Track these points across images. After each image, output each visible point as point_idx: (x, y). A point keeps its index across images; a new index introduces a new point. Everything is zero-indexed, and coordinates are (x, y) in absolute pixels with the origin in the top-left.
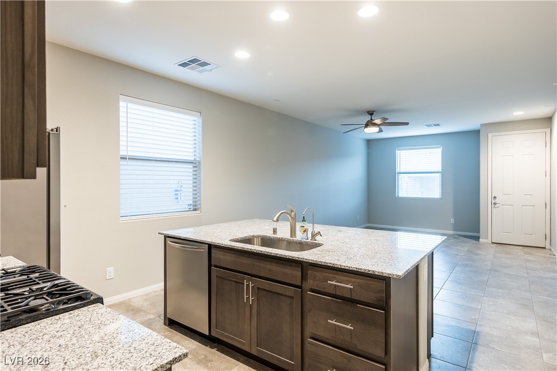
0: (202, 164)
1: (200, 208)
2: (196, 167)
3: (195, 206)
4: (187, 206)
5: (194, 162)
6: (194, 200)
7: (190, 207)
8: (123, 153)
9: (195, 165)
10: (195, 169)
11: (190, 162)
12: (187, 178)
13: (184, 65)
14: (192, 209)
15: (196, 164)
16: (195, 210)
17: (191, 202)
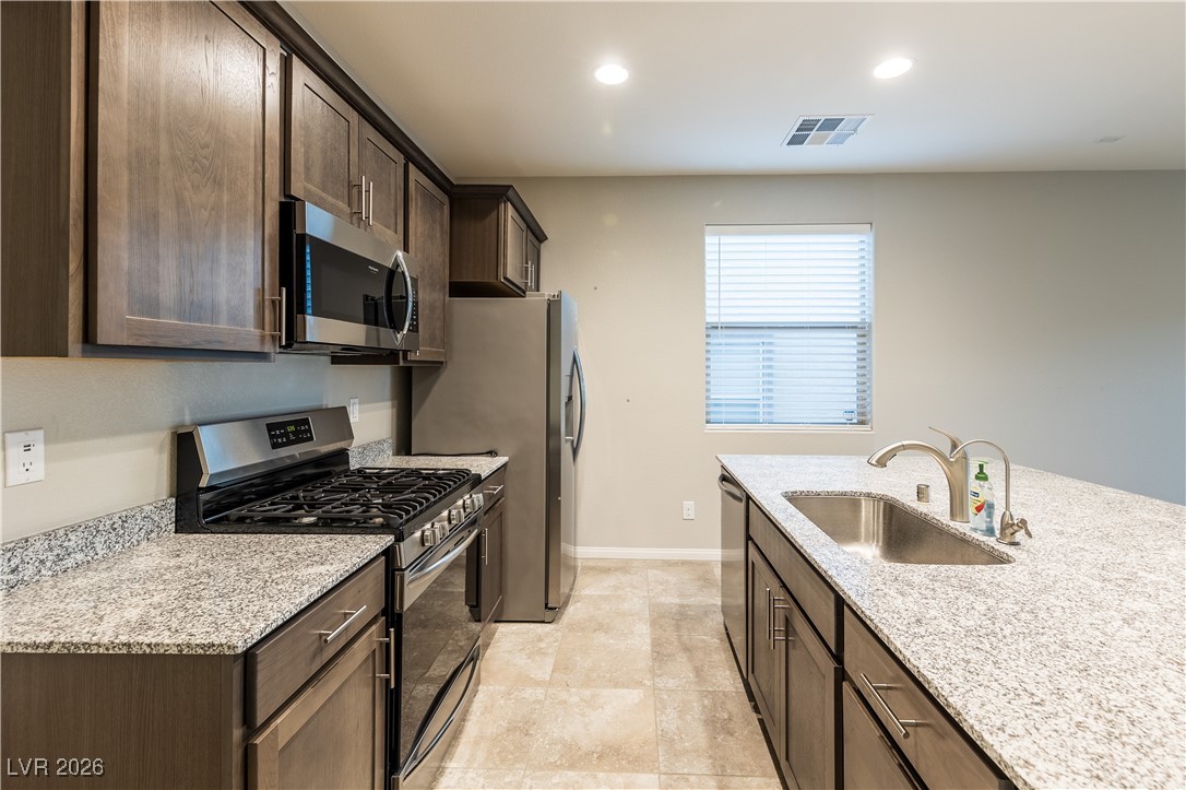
0: (874, 327)
1: (871, 419)
2: (864, 336)
3: (863, 414)
4: (841, 414)
5: (859, 326)
6: (860, 403)
7: (849, 416)
8: (711, 319)
9: (861, 332)
10: (862, 340)
11: (852, 327)
12: (846, 358)
13: (796, 140)
14: (855, 421)
15: (862, 330)
16: (862, 423)
17: (854, 407)
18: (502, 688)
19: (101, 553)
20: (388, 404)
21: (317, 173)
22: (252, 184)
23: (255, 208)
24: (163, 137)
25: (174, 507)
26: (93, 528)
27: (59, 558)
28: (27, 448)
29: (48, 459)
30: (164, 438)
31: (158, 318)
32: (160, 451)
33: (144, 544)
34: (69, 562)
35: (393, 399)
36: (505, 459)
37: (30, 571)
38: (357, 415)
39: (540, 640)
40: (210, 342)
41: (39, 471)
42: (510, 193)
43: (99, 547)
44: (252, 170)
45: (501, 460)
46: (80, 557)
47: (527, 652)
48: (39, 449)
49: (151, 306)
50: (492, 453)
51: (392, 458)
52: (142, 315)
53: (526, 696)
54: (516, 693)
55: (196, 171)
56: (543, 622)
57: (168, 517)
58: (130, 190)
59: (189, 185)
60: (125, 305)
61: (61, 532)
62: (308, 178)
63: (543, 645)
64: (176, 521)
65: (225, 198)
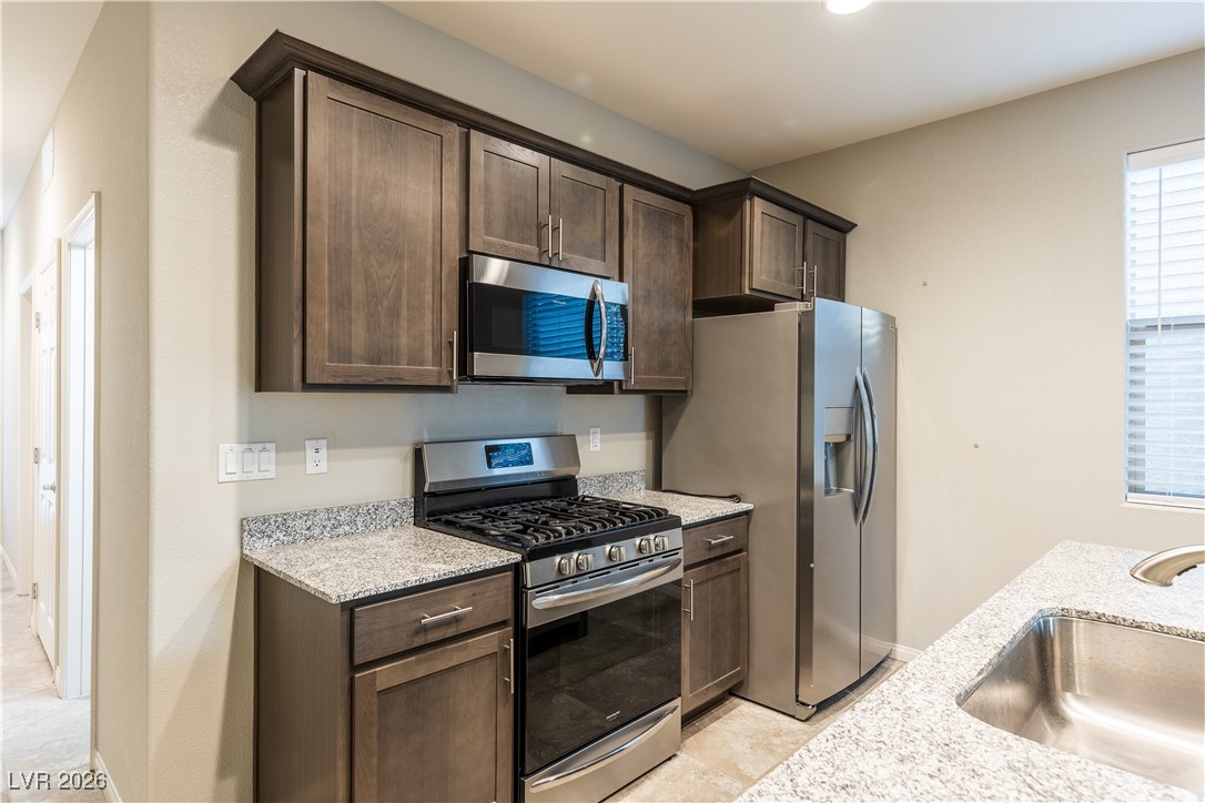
18: (702, 765)
19: (361, 529)
20: (643, 435)
21: (499, 226)
22: (430, 250)
23: (433, 269)
24: (355, 233)
25: (412, 505)
26: (356, 510)
27: (334, 527)
28: (317, 451)
29: (329, 459)
30: (408, 451)
31: (350, 363)
32: (405, 461)
33: (390, 528)
34: (340, 531)
35: (648, 429)
36: (751, 506)
37: (317, 531)
38: (599, 445)
39: (777, 735)
40: (390, 379)
41: (323, 467)
42: (752, 185)
43: (359, 524)
44: (430, 238)
45: (743, 507)
46: (347, 528)
47: (754, 741)
48: (324, 452)
49: (344, 355)
50: (735, 498)
51: (643, 493)
52: (339, 361)
53: (720, 783)
54: (712, 776)
55: (381, 251)
56: (793, 717)
57: (408, 513)
58: (330, 276)
59: (375, 263)
60: (326, 355)
61: (335, 510)
62: (489, 232)
63: (776, 741)
64: (415, 517)
65: (406, 267)
